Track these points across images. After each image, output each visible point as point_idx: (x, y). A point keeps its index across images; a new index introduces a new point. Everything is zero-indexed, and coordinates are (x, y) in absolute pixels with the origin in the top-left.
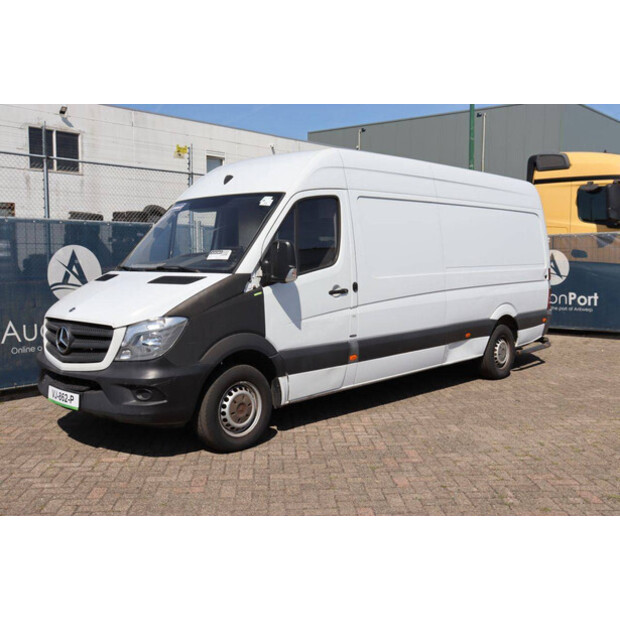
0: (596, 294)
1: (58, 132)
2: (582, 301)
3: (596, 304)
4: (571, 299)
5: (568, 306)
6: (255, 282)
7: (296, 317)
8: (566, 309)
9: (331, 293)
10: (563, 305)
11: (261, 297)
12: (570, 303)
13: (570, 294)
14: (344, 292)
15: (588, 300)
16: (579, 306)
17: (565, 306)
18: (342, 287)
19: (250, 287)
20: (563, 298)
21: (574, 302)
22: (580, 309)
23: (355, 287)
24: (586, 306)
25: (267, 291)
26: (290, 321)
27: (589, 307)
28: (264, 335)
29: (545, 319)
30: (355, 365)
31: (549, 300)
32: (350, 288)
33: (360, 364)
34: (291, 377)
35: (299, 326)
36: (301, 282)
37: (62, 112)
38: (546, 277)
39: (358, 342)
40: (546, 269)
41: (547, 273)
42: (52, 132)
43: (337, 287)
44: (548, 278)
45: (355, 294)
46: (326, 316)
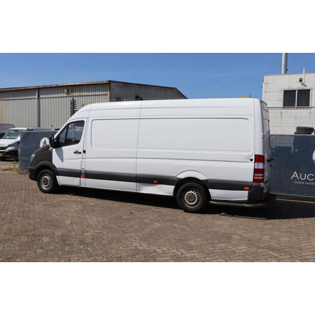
1: (298, 90)
7: (62, 159)
9: (75, 153)
11: (52, 152)
14: (80, 153)
18: (79, 151)
23: (84, 152)
25: (54, 150)
26: (60, 160)
28: (52, 162)
29: (248, 188)
30: (84, 179)
31: (254, 176)
32: (82, 152)
33: (86, 179)
34: (60, 177)
35: (63, 162)
36: (64, 148)
37: (301, 81)
38: (251, 160)
39: (85, 171)
40: (252, 155)
41: (253, 158)
42: (295, 91)
43: (77, 151)
44: (254, 161)
45: (84, 154)
46: (73, 160)
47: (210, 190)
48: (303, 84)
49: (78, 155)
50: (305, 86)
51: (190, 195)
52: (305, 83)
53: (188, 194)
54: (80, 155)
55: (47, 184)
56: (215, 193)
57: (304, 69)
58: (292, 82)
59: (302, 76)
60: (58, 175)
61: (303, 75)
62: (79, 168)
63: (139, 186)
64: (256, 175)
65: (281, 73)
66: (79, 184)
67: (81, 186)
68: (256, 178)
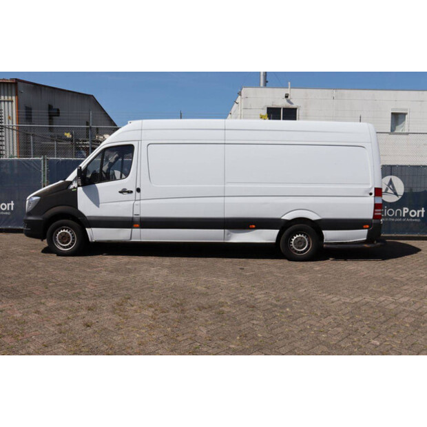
0: (423, 209)
1: (284, 109)
2: (413, 213)
3: (423, 216)
4: (404, 212)
5: (402, 217)
6: (75, 185)
8: (400, 220)
9: (120, 192)
10: (398, 216)
11: (76, 192)
12: (404, 215)
13: (404, 209)
15: (417, 213)
16: (410, 217)
17: (400, 217)
18: (129, 189)
19: (72, 187)
20: (398, 212)
21: (407, 214)
22: (411, 220)
23: (138, 190)
24: (416, 217)
25: (80, 189)
26: (92, 203)
27: (418, 218)
28: (77, 208)
29: (368, 226)
30: (139, 230)
31: (374, 212)
32: (134, 190)
33: (142, 230)
34: (93, 229)
35: (98, 207)
36: (100, 186)
37: (287, 97)
38: (371, 194)
39: (141, 218)
40: (371, 188)
41: (373, 191)
42: (280, 109)
43: (125, 189)
44: (373, 195)
45: (138, 194)
46: (118, 203)
47: (323, 231)
48: (289, 101)
49: (126, 196)
50: (292, 103)
51: (299, 239)
52: (291, 100)
53: (296, 239)
54: (130, 195)
55: (67, 242)
56: (330, 235)
57: (289, 83)
58: (276, 98)
59: (287, 91)
60: (90, 227)
61: (289, 89)
62: (130, 215)
63: (228, 234)
64: (376, 210)
65: (260, 85)
66: (129, 238)
67: (132, 240)
68: (376, 214)
